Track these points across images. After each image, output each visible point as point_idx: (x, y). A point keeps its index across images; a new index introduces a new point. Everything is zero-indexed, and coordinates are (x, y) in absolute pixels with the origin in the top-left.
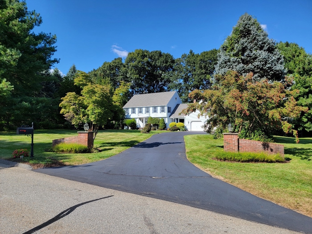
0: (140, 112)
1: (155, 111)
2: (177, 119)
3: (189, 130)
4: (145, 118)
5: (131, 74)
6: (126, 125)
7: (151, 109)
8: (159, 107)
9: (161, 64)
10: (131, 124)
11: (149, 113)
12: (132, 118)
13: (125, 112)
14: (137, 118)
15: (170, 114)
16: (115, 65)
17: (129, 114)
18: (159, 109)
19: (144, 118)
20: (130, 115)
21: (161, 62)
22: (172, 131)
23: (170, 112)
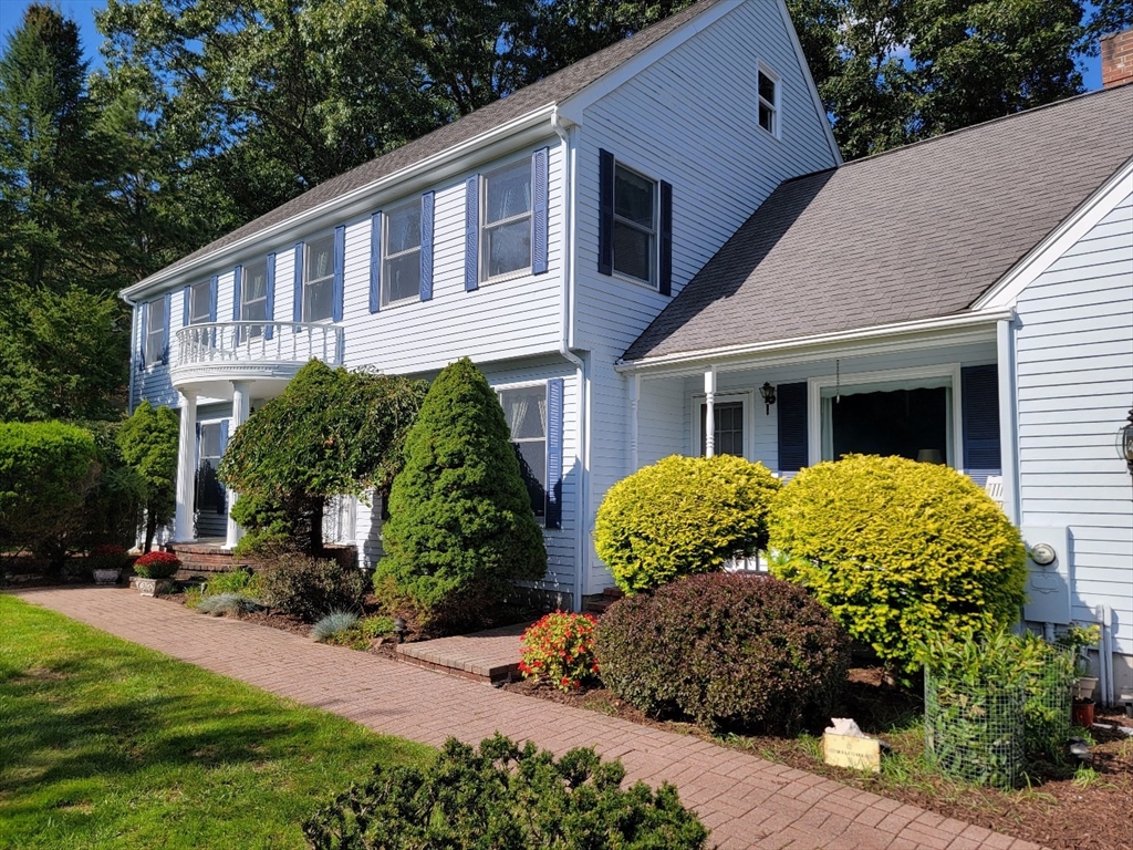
17: (166, 361)
23: (644, 275)
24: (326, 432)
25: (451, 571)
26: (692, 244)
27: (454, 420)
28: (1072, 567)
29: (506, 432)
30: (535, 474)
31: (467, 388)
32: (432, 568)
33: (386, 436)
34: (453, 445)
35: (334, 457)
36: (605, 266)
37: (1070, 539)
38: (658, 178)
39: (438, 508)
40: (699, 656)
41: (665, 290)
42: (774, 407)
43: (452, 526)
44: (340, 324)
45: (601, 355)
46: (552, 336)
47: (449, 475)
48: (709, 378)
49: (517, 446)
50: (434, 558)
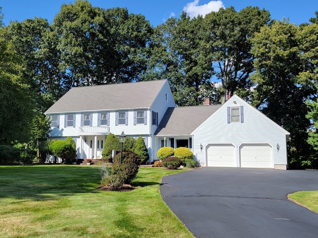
0: (87, 123)
1: (122, 121)
2: (172, 140)
3: (203, 165)
4: (98, 136)
5: (66, 45)
6: (51, 153)
7: (113, 117)
8: (133, 112)
9: (128, 32)
10: (64, 151)
11: (106, 126)
12: (66, 137)
13: (50, 123)
14: (78, 137)
15: (155, 127)
16: (32, 25)
17: (58, 127)
18: (131, 116)
19: (96, 137)
20: (62, 130)
21: (128, 28)
22: (170, 169)
23: (156, 124)
26: (159, 121)
37: (197, 155)
38: (157, 112)
42: (170, 141)
43: (143, 154)
44: (109, 127)
45: (153, 134)
46: (148, 133)
48: (165, 138)
50: (142, 157)
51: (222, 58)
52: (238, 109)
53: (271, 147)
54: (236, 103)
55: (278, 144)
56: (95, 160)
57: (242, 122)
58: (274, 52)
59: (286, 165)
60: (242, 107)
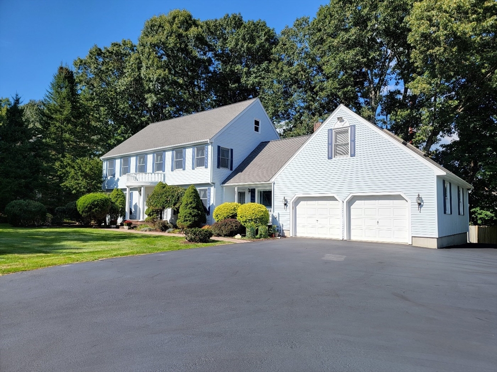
1: (179, 164)
2: (252, 191)
3: (288, 233)
7: (169, 157)
8: (191, 149)
15: (226, 172)
17: (114, 176)
18: (189, 155)
20: (118, 180)
23: (227, 167)
24: (167, 197)
25: (190, 221)
26: (237, 162)
27: (190, 196)
28: (279, 219)
29: (199, 198)
30: (205, 205)
31: (193, 191)
32: (187, 220)
33: (178, 198)
34: (191, 200)
35: (170, 202)
36: (218, 167)
37: (279, 215)
38: (230, 148)
39: (188, 211)
40: (223, 228)
41: (231, 169)
42: (250, 193)
43: (190, 214)
44: (164, 173)
45: (218, 183)
46: (208, 180)
47: (190, 205)
48: (236, 188)
49: (201, 200)
50: (187, 219)
51: (358, 58)
52: (347, 132)
53: (407, 201)
54: (343, 121)
55: (419, 195)
56: (141, 222)
57: (353, 155)
58: (445, 27)
59: (436, 239)
60: (353, 127)
